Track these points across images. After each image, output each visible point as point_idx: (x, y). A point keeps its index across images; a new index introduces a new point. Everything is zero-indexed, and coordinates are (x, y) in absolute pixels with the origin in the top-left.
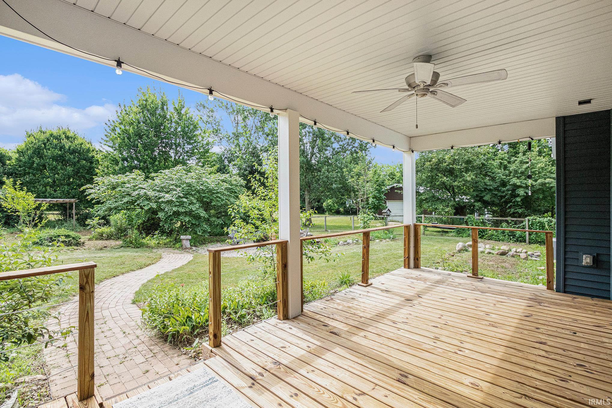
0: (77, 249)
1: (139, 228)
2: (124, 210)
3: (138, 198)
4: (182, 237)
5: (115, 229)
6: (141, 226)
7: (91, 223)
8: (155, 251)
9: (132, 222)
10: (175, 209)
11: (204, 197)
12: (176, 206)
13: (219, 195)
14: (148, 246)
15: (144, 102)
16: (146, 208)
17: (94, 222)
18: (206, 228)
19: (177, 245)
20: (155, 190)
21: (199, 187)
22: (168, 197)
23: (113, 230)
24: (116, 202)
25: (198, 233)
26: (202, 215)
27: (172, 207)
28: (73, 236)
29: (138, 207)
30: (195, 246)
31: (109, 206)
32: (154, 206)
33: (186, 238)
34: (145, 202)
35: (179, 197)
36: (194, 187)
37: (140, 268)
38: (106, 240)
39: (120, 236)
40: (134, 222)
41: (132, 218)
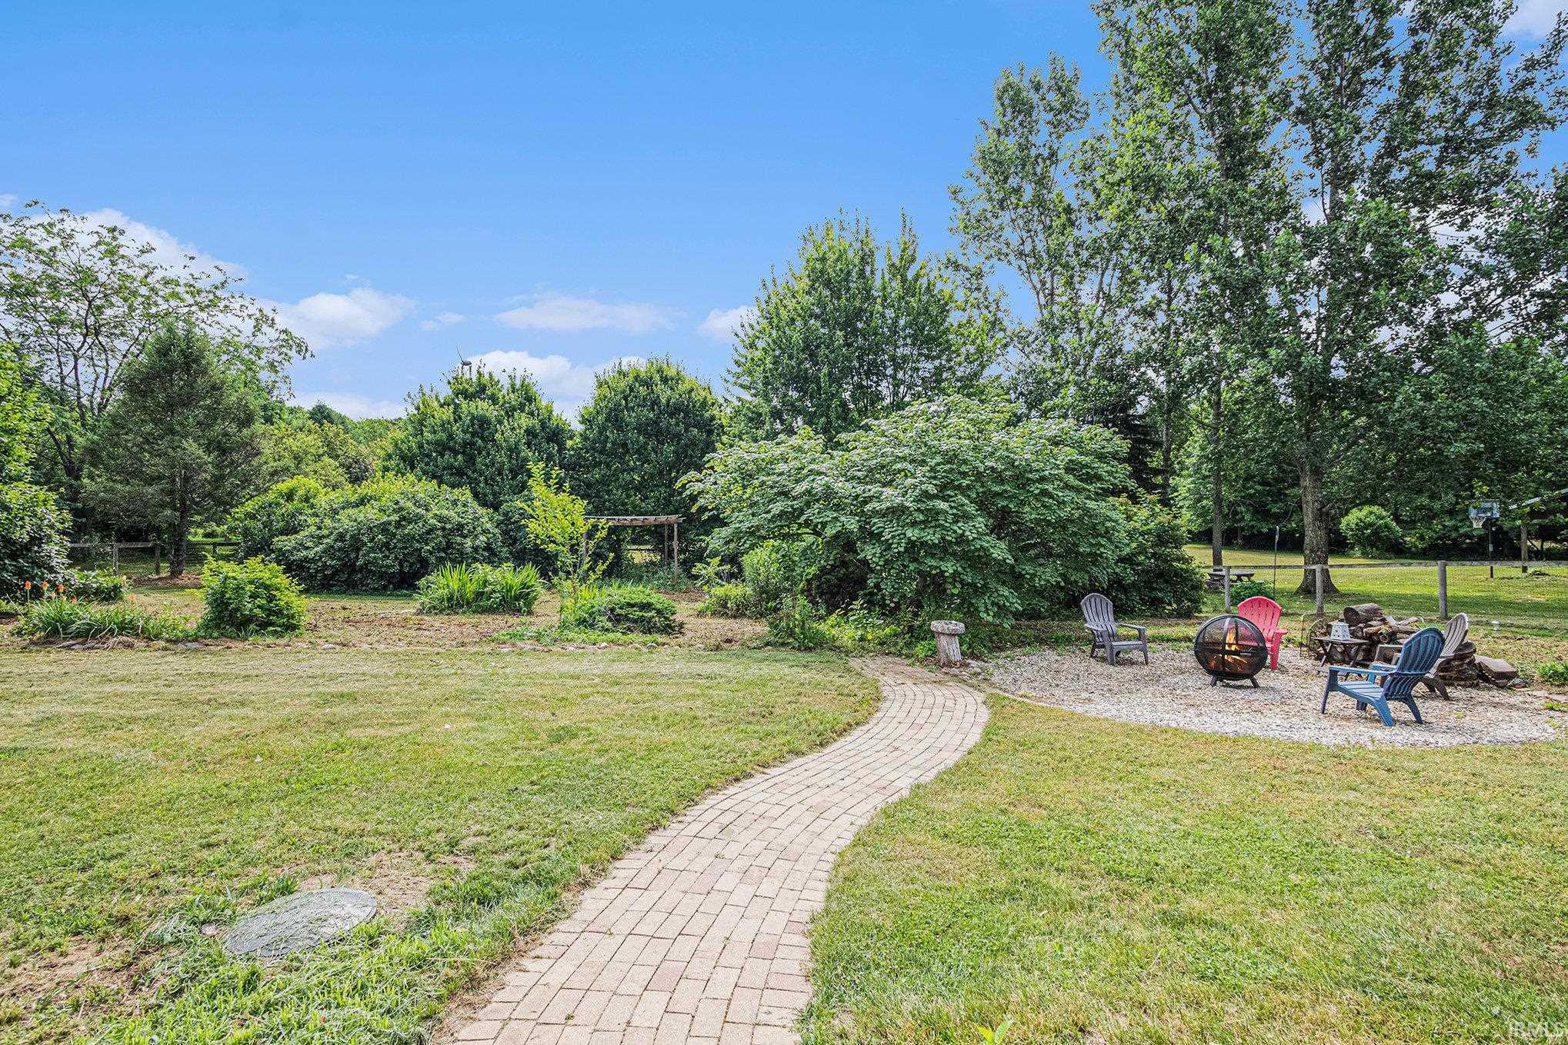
0: (664, 644)
1: (809, 590)
2: (774, 537)
3: (808, 504)
4: (936, 625)
5: (754, 590)
6: (815, 584)
7: (704, 572)
8: (855, 663)
9: (793, 570)
10: (912, 533)
11: (997, 494)
12: (914, 524)
13: (1050, 487)
14: (835, 648)
15: (819, 266)
16: (830, 532)
17: (710, 569)
18: (1006, 597)
19: (920, 649)
20: (853, 478)
21: (982, 462)
22: (891, 496)
23: (749, 591)
24: (753, 515)
25: (983, 615)
26: (996, 554)
27: (903, 527)
28: (659, 606)
29: (808, 530)
30: (977, 658)
31: (737, 525)
32: (852, 524)
33: (947, 628)
34: (828, 513)
35: (926, 495)
36: (965, 462)
37: (821, 745)
38: (735, 617)
39: (766, 609)
40: (798, 570)
41: (793, 562)
